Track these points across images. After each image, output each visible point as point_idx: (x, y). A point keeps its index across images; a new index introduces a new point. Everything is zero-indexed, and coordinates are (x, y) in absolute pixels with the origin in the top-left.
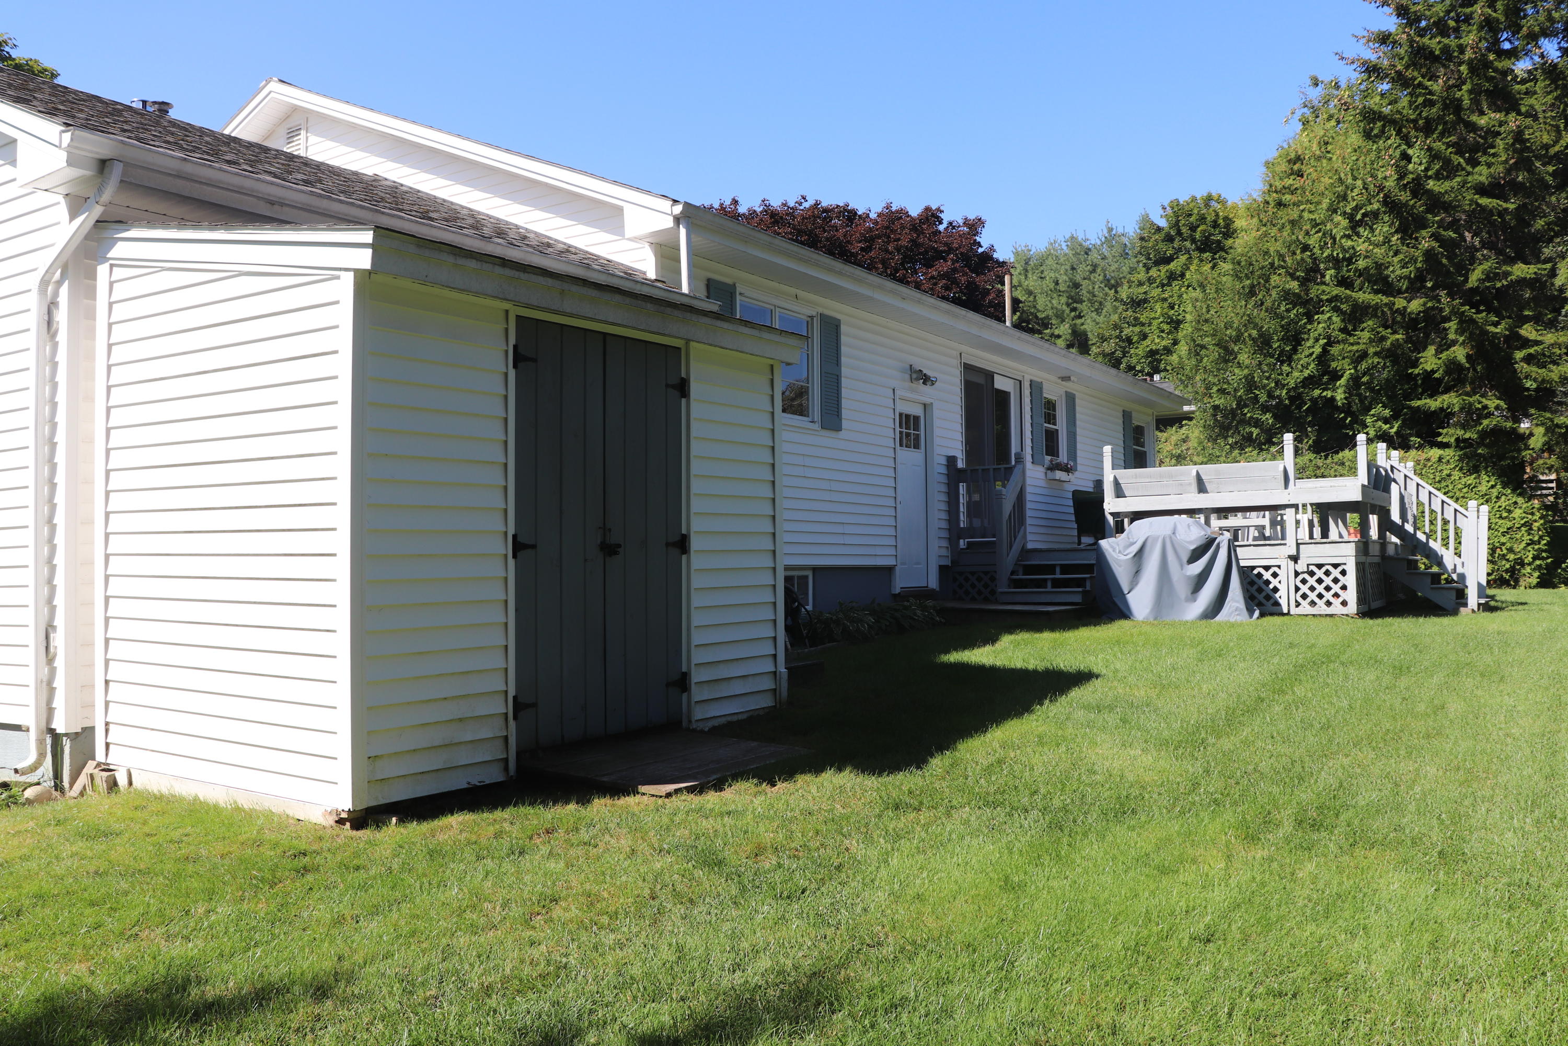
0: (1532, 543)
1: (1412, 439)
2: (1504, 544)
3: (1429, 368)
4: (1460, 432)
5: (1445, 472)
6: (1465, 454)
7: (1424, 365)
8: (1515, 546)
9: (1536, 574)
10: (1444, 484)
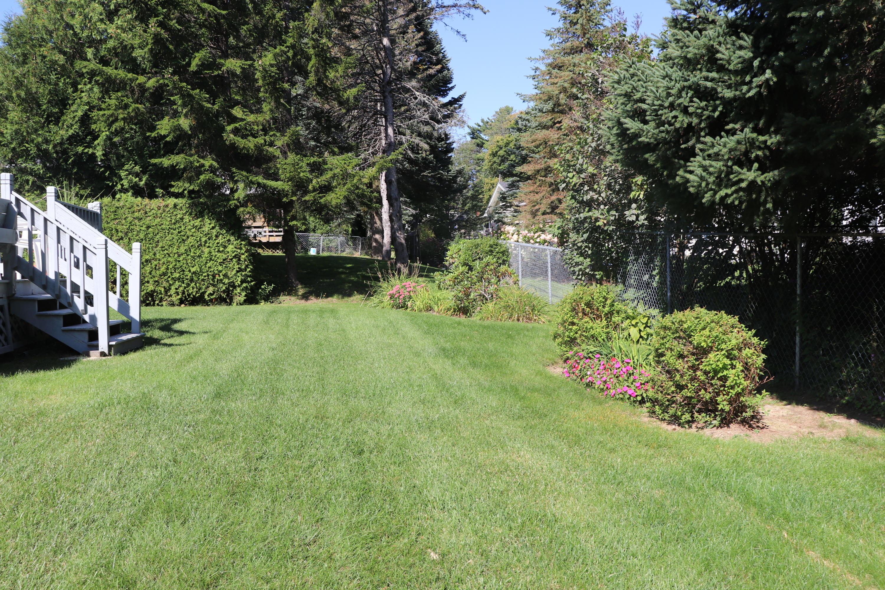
0: (240, 270)
1: (157, 190)
2: (221, 271)
3: (163, 132)
4: (187, 185)
5: (179, 216)
6: (193, 203)
7: (159, 131)
8: (229, 273)
9: (244, 294)
10: (178, 225)
